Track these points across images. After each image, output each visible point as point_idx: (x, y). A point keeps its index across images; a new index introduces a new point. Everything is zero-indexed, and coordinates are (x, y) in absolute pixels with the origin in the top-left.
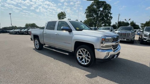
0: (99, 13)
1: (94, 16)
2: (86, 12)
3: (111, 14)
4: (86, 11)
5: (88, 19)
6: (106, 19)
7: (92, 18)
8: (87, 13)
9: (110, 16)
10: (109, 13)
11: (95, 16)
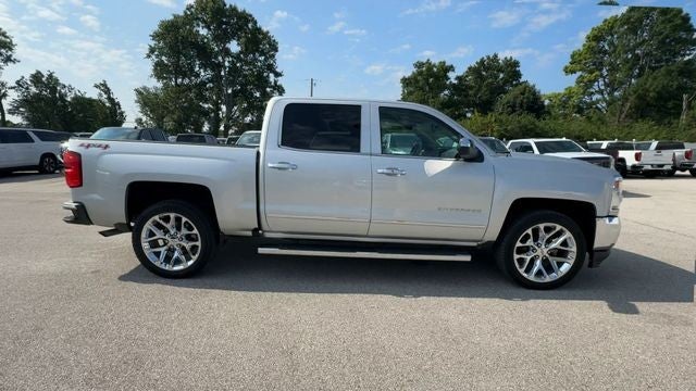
0: (227, 64)
1: (198, 75)
2: (152, 50)
3: (278, 75)
4: (153, 43)
5: (166, 86)
6: (258, 95)
7: (186, 81)
8: (161, 54)
9: (275, 82)
10: (271, 68)
11: (205, 74)
